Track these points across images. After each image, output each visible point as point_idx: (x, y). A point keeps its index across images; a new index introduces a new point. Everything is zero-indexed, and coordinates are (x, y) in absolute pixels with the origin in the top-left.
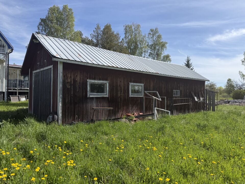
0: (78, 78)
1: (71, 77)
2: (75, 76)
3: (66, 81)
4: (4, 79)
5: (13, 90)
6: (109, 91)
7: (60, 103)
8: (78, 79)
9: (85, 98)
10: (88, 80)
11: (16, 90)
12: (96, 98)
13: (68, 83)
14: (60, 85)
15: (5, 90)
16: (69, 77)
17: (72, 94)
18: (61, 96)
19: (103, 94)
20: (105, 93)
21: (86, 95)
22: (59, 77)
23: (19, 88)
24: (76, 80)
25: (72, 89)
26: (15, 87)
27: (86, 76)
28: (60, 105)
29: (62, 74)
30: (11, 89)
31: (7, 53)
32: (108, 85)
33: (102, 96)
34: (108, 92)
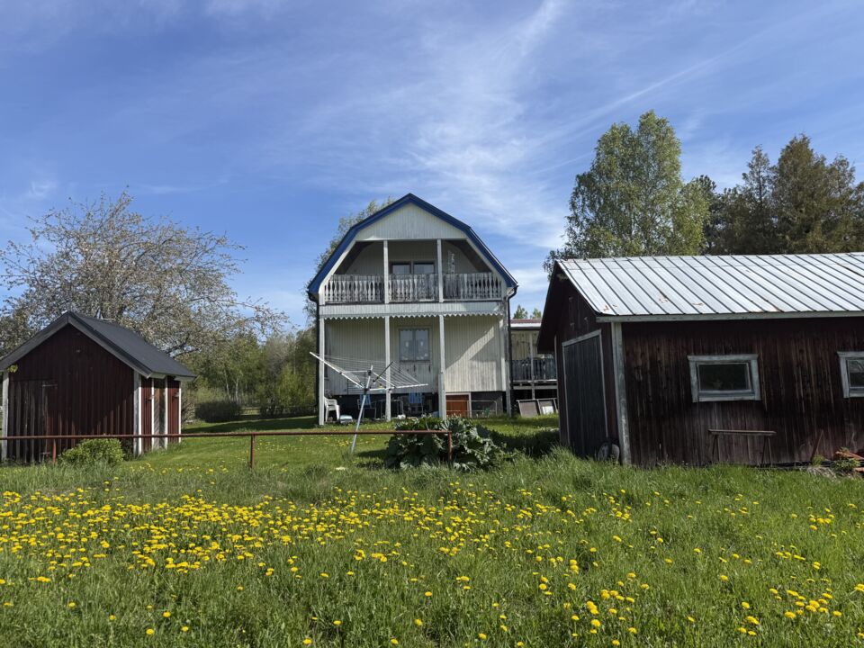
0: (663, 354)
1: (643, 354)
2: (655, 350)
3: (634, 364)
4: (503, 360)
5: (524, 385)
6: (761, 383)
7: (623, 417)
8: (662, 356)
9: (686, 406)
10: (689, 357)
11: (529, 385)
12: (718, 402)
13: (638, 368)
14: (618, 375)
15: (507, 386)
16: (640, 354)
17: (650, 394)
18: (624, 400)
19: (741, 391)
20: (748, 388)
21: (689, 396)
22: (614, 356)
23: (535, 381)
24: (659, 359)
25: (649, 382)
26: (527, 378)
27: (683, 347)
28: (623, 421)
29: (621, 349)
30: (518, 385)
31: (505, 298)
32: (754, 365)
33: (738, 398)
34: (756, 385)
